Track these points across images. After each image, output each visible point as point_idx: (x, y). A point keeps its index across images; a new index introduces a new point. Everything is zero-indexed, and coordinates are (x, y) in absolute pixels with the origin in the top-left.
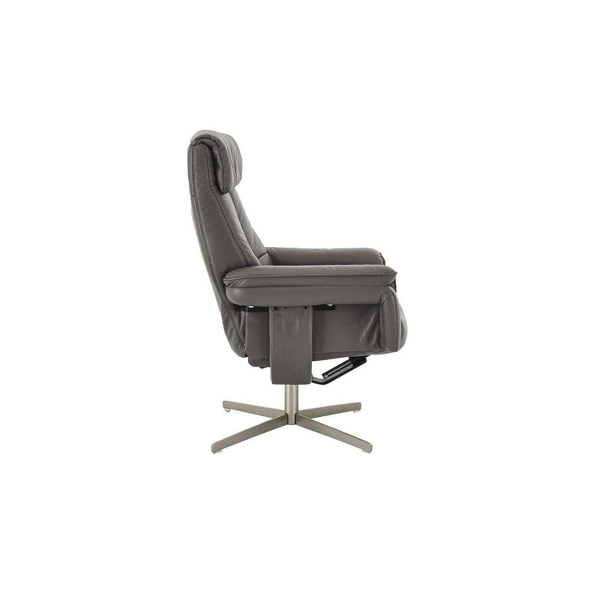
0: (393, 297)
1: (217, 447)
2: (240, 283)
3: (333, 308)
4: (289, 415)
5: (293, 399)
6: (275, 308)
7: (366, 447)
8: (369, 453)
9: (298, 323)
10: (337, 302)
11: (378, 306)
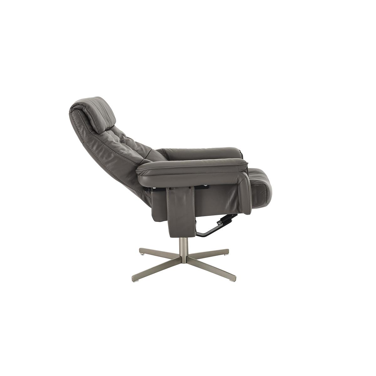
0: (246, 180)
1: (136, 278)
2: (147, 172)
3: (208, 187)
4: (183, 258)
5: (184, 247)
6: (170, 189)
7: (233, 278)
8: (234, 282)
9: (185, 197)
10: (210, 183)
11: (237, 185)
